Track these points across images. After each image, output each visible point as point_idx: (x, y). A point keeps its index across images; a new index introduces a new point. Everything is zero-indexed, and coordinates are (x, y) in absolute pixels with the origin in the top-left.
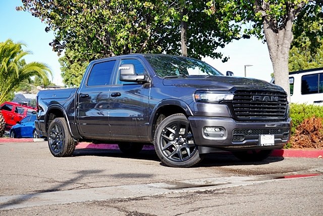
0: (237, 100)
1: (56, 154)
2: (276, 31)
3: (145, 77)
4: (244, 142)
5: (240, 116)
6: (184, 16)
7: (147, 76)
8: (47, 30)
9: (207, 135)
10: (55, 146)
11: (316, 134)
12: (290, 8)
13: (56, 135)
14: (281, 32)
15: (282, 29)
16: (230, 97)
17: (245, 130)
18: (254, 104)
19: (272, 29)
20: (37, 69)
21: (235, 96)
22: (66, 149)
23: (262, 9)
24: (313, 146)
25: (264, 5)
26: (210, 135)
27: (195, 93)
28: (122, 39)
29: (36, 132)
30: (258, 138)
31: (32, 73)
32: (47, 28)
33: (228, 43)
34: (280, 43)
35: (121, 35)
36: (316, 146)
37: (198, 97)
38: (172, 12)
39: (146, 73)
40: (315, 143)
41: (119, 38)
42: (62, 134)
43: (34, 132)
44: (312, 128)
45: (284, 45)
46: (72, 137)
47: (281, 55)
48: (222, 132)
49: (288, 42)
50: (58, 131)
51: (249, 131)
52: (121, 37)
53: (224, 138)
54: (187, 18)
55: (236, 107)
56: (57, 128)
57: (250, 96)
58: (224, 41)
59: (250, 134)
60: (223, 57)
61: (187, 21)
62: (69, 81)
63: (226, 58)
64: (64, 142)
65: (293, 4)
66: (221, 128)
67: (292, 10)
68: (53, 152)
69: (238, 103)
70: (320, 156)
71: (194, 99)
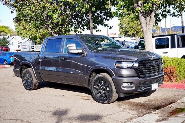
0: (140, 66)
1: (28, 89)
2: (145, 17)
3: (83, 51)
4: (144, 89)
5: (141, 75)
6: (92, 8)
7: (84, 50)
8: (12, 12)
9: (124, 87)
10: (27, 84)
11: (172, 75)
12: (154, 5)
13: (27, 78)
14: (148, 18)
15: (148, 16)
16: (136, 65)
17: (144, 83)
18: (148, 67)
19: (143, 16)
20: (4, 29)
21: (139, 64)
22: (33, 86)
23: (139, 6)
24: (170, 81)
25: (140, 4)
26: (126, 87)
27: (116, 63)
28: (56, 19)
29: (5, 61)
30: (151, 86)
31: (2, 31)
32: (12, 11)
33: (111, 19)
34: (148, 24)
35: (55, 16)
36: (172, 81)
37: (117, 65)
38: (86, 6)
39: (82, 48)
40: (171, 80)
41: (54, 18)
42: (31, 78)
43: (4, 61)
44: (170, 72)
45: (150, 25)
46: (37, 80)
47: (148, 31)
48: (132, 85)
49: (152, 23)
50: (28, 76)
51: (146, 83)
52: (55, 18)
53: (134, 88)
54: (94, 9)
55: (139, 71)
56: (27, 74)
57: (146, 63)
58: (110, 18)
59: (147, 84)
60: (109, 26)
61: (94, 10)
62: (20, 32)
63: (111, 26)
64: (33, 82)
65: (156, 3)
66: (132, 83)
67: (155, 6)
68: (26, 87)
69: (140, 68)
70: (175, 88)
71: (115, 67)
